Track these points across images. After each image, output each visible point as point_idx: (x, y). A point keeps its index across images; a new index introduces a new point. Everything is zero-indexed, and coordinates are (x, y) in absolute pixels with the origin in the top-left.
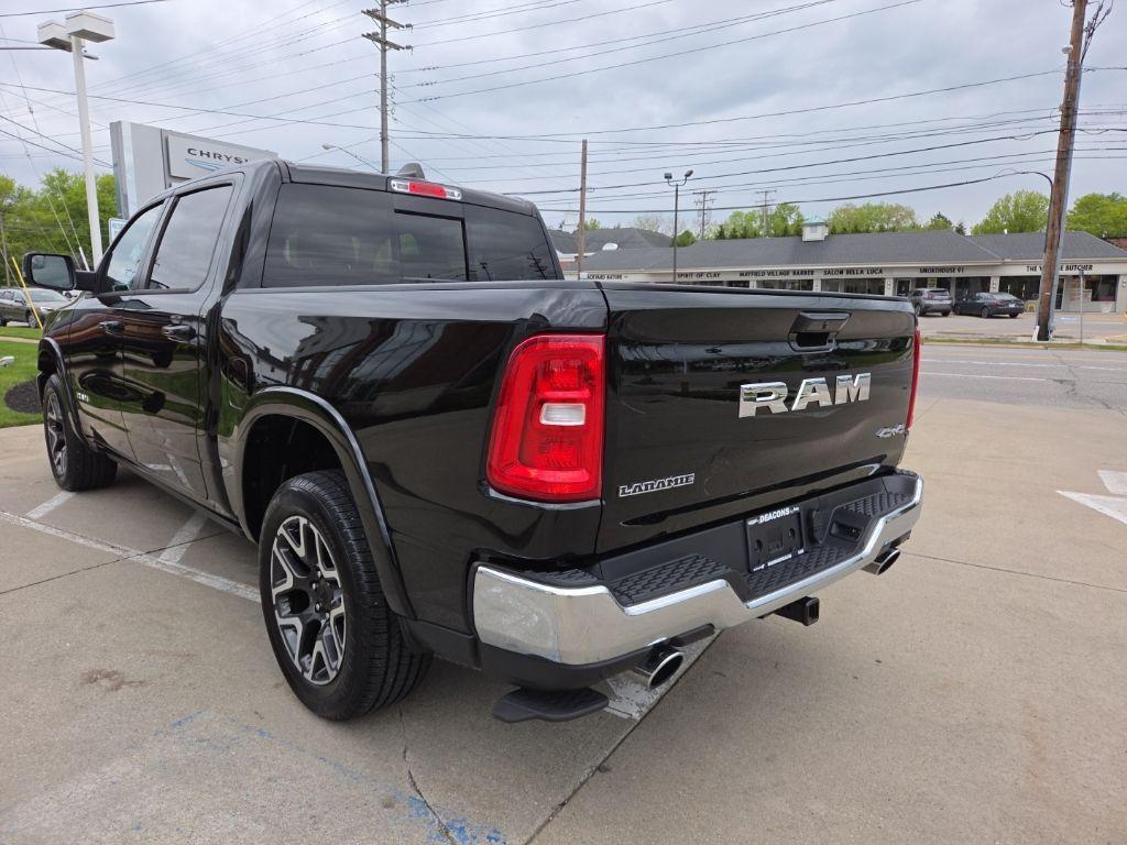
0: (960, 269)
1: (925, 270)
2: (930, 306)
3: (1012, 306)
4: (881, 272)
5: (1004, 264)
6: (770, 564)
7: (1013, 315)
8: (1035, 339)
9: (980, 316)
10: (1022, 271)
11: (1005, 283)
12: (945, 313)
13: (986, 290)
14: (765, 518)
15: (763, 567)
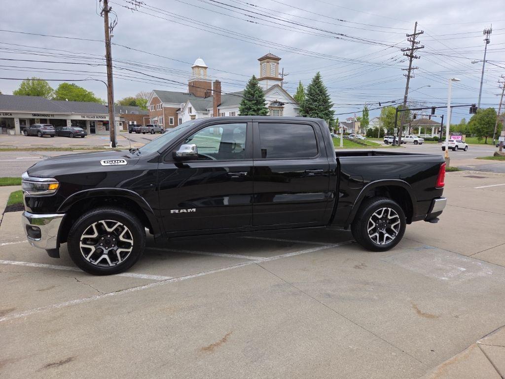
0: (52, 115)
1: (35, 115)
2: (46, 132)
3: (83, 133)
4: (11, 114)
5: (72, 114)
7: (83, 136)
8: (111, 147)
9: (70, 137)
10: (79, 118)
11: (75, 123)
12: (52, 136)
13: (66, 125)
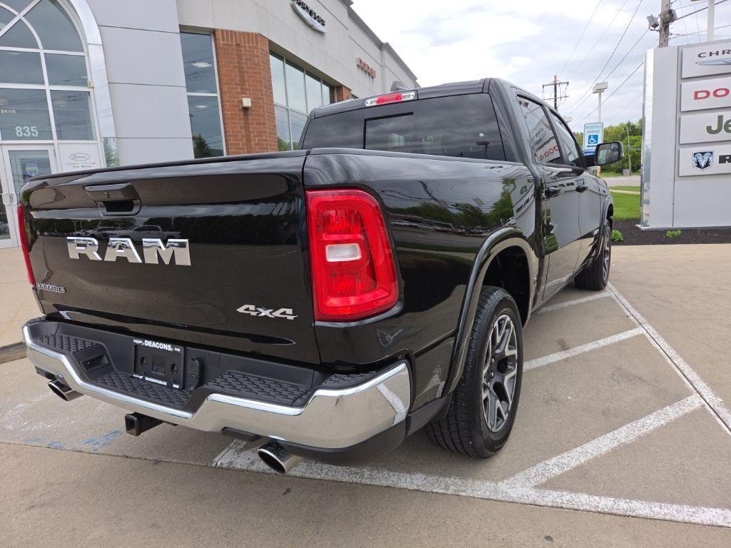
6: (147, 379)
14: (148, 343)
15: (141, 377)
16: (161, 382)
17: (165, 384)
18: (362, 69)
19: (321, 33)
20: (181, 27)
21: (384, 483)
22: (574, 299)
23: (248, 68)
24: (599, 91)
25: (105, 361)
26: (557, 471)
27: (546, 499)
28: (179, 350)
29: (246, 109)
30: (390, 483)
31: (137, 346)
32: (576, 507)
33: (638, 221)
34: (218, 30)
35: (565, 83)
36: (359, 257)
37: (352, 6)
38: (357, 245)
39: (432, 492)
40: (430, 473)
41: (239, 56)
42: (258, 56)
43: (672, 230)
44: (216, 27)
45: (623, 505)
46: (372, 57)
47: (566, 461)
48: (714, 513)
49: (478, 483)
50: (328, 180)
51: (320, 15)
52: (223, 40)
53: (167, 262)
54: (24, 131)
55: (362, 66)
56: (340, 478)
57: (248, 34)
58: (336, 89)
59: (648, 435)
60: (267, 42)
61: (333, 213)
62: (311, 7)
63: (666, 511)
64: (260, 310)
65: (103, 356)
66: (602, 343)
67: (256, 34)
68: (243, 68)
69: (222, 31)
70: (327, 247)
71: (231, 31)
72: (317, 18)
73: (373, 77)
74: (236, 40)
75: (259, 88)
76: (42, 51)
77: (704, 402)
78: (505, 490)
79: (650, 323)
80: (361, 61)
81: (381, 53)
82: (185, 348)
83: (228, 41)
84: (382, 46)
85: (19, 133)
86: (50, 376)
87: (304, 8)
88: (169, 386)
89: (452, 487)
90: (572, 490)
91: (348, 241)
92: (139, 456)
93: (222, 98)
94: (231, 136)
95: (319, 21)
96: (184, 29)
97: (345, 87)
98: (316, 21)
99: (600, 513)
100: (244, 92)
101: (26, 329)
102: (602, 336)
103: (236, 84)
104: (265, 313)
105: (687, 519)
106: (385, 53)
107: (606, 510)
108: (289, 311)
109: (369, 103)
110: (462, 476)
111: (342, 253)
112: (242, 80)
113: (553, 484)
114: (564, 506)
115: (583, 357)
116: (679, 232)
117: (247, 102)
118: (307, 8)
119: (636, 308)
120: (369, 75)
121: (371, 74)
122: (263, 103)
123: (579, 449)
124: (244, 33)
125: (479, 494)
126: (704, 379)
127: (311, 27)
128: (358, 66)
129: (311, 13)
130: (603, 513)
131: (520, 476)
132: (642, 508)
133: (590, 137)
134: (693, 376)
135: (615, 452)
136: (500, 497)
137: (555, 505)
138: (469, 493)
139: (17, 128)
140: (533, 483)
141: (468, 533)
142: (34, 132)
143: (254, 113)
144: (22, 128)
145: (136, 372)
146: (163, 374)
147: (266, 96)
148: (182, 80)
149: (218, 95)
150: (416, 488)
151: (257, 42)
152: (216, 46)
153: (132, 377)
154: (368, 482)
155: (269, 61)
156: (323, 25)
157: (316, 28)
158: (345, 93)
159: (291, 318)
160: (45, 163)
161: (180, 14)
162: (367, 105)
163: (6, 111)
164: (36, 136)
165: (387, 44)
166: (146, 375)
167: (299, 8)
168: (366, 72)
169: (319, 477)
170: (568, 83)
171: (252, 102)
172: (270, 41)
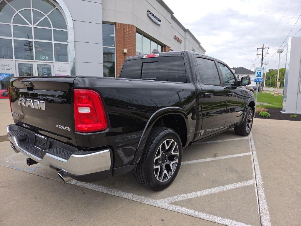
6: (37, 147)
14: (39, 135)
16: (40, 149)
17: (41, 149)
18: (176, 39)
19: (159, 25)
20: (103, 21)
21: (117, 195)
22: (232, 138)
23: (127, 38)
24: (280, 52)
25: (27, 140)
26: (181, 199)
27: (170, 208)
28: (45, 138)
29: (125, 53)
30: (119, 195)
31: (36, 136)
32: (179, 212)
33: (281, 109)
34: (117, 23)
35: (267, 48)
36: (90, 112)
37: (173, 14)
38: (89, 108)
39: (132, 200)
40: (135, 194)
41: (124, 33)
42: (131, 34)
43: (293, 114)
44: (116, 22)
45: (196, 214)
46: (181, 35)
47: (186, 196)
48: (228, 221)
49: (150, 199)
50: (82, 86)
51: (159, 18)
52: (118, 27)
53: (40, 109)
54: (43, 57)
55: (176, 38)
56: (104, 191)
57: (128, 25)
58: (164, 47)
59: (224, 191)
60: (136, 28)
61: (84, 97)
62: (155, 15)
63: (211, 218)
64: (62, 127)
65: (27, 138)
66: (231, 156)
67: (131, 25)
68: (125, 38)
69: (118, 23)
70: (79, 108)
71: (122, 24)
72: (158, 19)
73: (180, 43)
74: (123, 27)
75: (131, 46)
76: (52, 29)
77: (255, 183)
78: (158, 203)
79: (257, 151)
80: (176, 36)
81: (185, 33)
82: (47, 138)
83: (120, 27)
84: (186, 31)
85: (42, 58)
86: (12, 144)
87: (152, 15)
88: (42, 150)
89: (140, 199)
90: (182, 206)
91: (87, 106)
92: (42, 176)
93: (116, 49)
94: (118, 63)
95: (158, 20)
96: (104, 22)
97: (168, 46)
98: (157, 20)
99: (187, 215)
100: (124, 47)
101: (8, 127)
102: (233, 154)
103: (122, 44)
104: (63, 127)
105: (217, 221)
106: (187, 33)
107: (189, 214)
108: (69, 128)
109: (144, 57)
110: (146, 196)
111: (85, 110)
112: (124, 43)
113: (176, 203)
114: (175, 211)
115: (219, 161)
116: (296, 116)
117: (125, 51)
118: (154, 15)
119: (255, 145)
120: (179, 41)
121: (180, 41)
122: (132, 51)
123: (194, 193)
124: (127, 25)
125: (148, 203)
126: (262, 174)
127: (155, 23)
128: (174, 38)
129: (155, 17)
130: (188, 215)
131: (166, 199)
132: (202, 215)
133: (258, 73)
134: (258, 172)
135: (207, 196)
136: (155, 205)
137: (172, 210)
138: (145, 202)
139: (41, 56)
140: (170, 202)
141: (136, 215)
142: (47, 58)
143: (128, 55)
144: (43, 56)
145: (35, 145)
146: (41, 146)
147: (133, 49)
148: (101, 41)
149: (115, 48)
150: (127, 198)
151: (131, 28)
152: (116, 29)
153: (33, 146)
154: (112, 194)
155: (136, 35)
156: (160, 22)
157: (157, 23)
158: (167, 49)
159: (69, 130)
160: (49, 69)
161: (103, 17)
162: (144, 58)
163: (39, 50)
164: (48, 59)
165: (188, 30)
166: (37, 146)
167: (150, 15)
168: (177, 40)
169: (97, 190)
170: (269, 48)
171: (127, 51)
172: (137, 28)
